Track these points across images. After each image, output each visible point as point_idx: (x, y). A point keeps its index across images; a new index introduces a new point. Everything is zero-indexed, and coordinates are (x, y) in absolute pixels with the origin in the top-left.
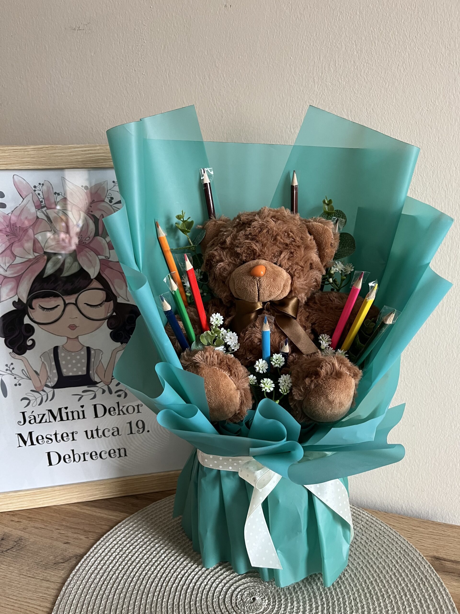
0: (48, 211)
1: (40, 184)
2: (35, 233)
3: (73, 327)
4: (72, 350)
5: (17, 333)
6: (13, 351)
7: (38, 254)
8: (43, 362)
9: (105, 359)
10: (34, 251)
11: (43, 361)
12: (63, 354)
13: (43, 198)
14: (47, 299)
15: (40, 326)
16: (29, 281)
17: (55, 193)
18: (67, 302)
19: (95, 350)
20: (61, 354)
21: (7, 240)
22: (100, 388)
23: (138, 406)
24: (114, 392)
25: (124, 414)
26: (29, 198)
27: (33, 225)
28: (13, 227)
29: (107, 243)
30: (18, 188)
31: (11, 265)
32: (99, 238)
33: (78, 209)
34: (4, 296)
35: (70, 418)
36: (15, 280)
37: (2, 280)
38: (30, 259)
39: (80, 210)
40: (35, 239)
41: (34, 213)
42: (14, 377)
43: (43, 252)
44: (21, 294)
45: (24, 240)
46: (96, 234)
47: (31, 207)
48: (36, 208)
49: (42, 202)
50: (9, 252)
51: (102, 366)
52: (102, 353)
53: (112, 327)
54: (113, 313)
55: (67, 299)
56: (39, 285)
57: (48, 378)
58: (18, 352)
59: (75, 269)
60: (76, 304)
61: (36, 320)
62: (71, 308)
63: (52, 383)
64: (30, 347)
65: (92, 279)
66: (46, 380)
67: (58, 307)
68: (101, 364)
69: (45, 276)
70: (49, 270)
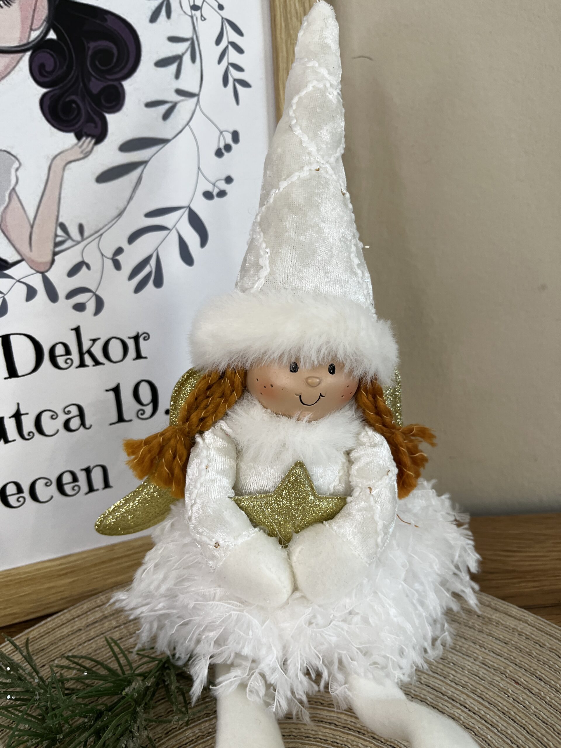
9: (29, 186)
22: (19, 281)
23: (136, 338)
24: (62, 292)
25: (97, 363)
51: (22, 211)
52: (16, 165)
53: (46, 80)
54: (46, 32)
68: (16, 204)
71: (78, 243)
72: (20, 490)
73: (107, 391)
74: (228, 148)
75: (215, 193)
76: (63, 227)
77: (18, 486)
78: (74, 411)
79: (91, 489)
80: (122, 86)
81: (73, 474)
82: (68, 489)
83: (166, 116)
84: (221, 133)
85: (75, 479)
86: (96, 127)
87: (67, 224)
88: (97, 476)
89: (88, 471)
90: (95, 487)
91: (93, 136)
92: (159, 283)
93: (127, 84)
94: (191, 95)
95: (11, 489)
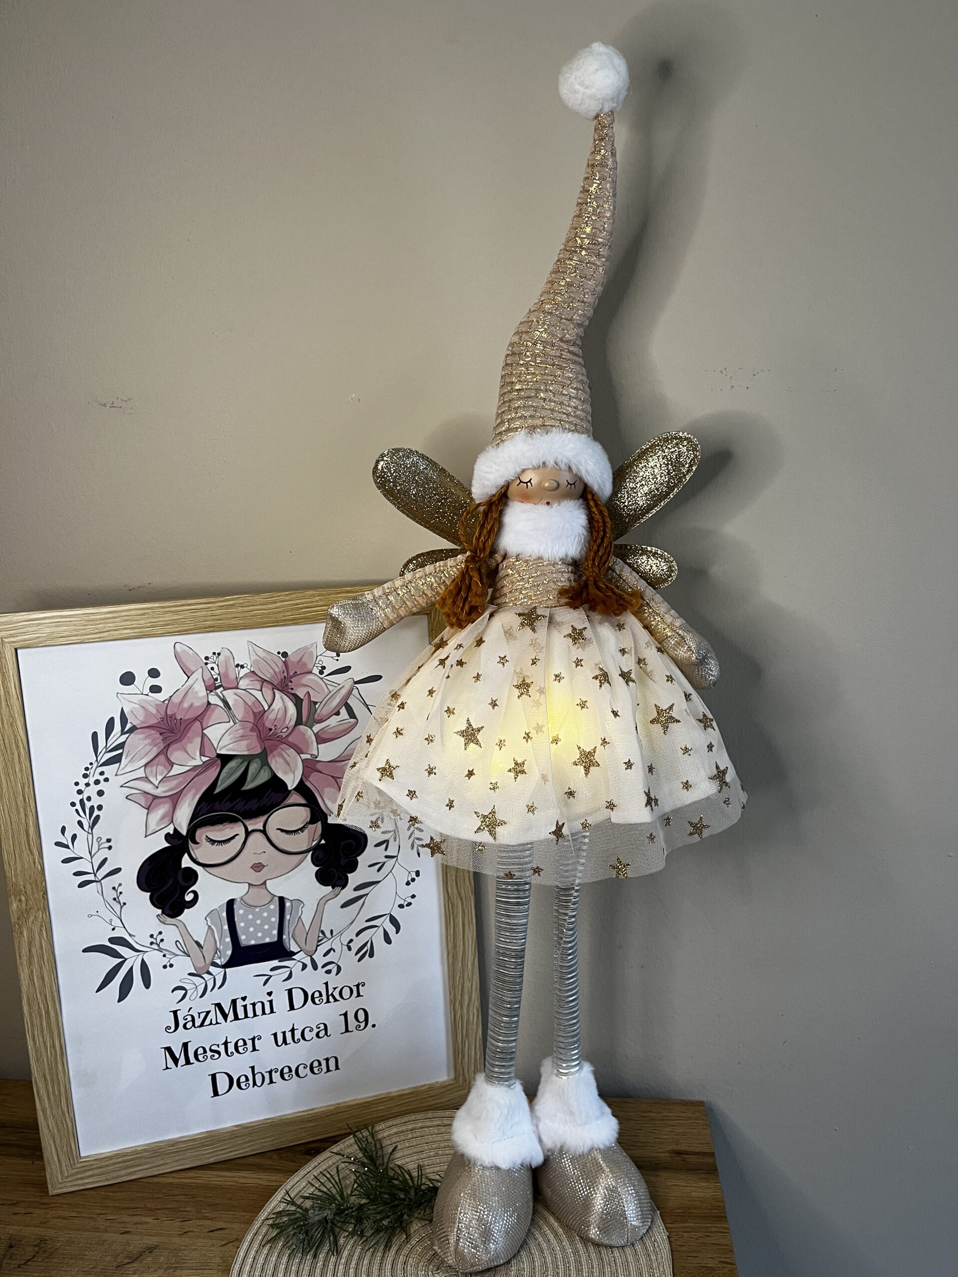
0: (224, 692)
1: (214, 653)
2: (204, 727)
3: (258, 867)
4: (254, 904)
5: (170, 882)
6: (163, 913)
7: (208, 759)
8: (209, 926)
9: (307, 915)
10: (202, 754)
11: (209, 924)
12: (241, 912)
13: (219, 674)
14: (220, 827)
15: (207, 869)
16: (193, 799)
17: (237, 666)
18: (249, 830)
19: (291, 901)
20: (239, 912)
21: (160, 741)
23: (358, 986)
24: (320, 966)
25: (336, 1000)
26: (197, 675)
27: (202, 715)
28: (171, 721)
29: (315, 735)
30: (181, 661)
31: (164, 777)
32: (301, 727)
33: (271, 687)
34: (152, 826)
35: (250, 1014)
36: (170, 801)
37: (151, 802)
38: (195, 766)
39: (275, 687)
40: (203, 736)
41: (204, 697)
42: (163, 954)
43: (216, 755)
44: (178, 822)
45: (186, 738)
46: (299, 722)
47: (200, 689)
48: (206, 690)
49: (216, 679)
50: (162, 758)
51: (302, 926)
52: (302, 905)
53: (320, 863)
54: (320, 841)
55: (250, 824)
56: (208, 806)
57: (216, 952)
58: (171, 913)
59: (264, 777)
60: (264, 832)
61: (201, 861)
62: (257, 838)
63: (222, 960)
64: (189, 905)
65: (291, 791)
66: (213, 954)
67: (236, 837)
68: (300, 923)
69: (217, 791)
70: (224, 781)
71: (330, 939)
72: (290, 1070)
73: (341, 1015)
74: (413, 880)
75: (405, 905)
76: (323, 932)
77: (289, 1068)
78: (322, 1027)
79: (328, 1070)
80: (357, 860)
81: (319, 1062)
82: (316, 1070)
83: (379, 870)
84: (409, 873)
85: (320, 1064)
86: (342, 881)
87: (324, 930)
88: (332, 1063)
89: (327, 1060)
90: (331, 1069)
91: (340, 886)
92: (371, 955)
93: (359, 858)
94: (393, 857)
95: (286, 1070)
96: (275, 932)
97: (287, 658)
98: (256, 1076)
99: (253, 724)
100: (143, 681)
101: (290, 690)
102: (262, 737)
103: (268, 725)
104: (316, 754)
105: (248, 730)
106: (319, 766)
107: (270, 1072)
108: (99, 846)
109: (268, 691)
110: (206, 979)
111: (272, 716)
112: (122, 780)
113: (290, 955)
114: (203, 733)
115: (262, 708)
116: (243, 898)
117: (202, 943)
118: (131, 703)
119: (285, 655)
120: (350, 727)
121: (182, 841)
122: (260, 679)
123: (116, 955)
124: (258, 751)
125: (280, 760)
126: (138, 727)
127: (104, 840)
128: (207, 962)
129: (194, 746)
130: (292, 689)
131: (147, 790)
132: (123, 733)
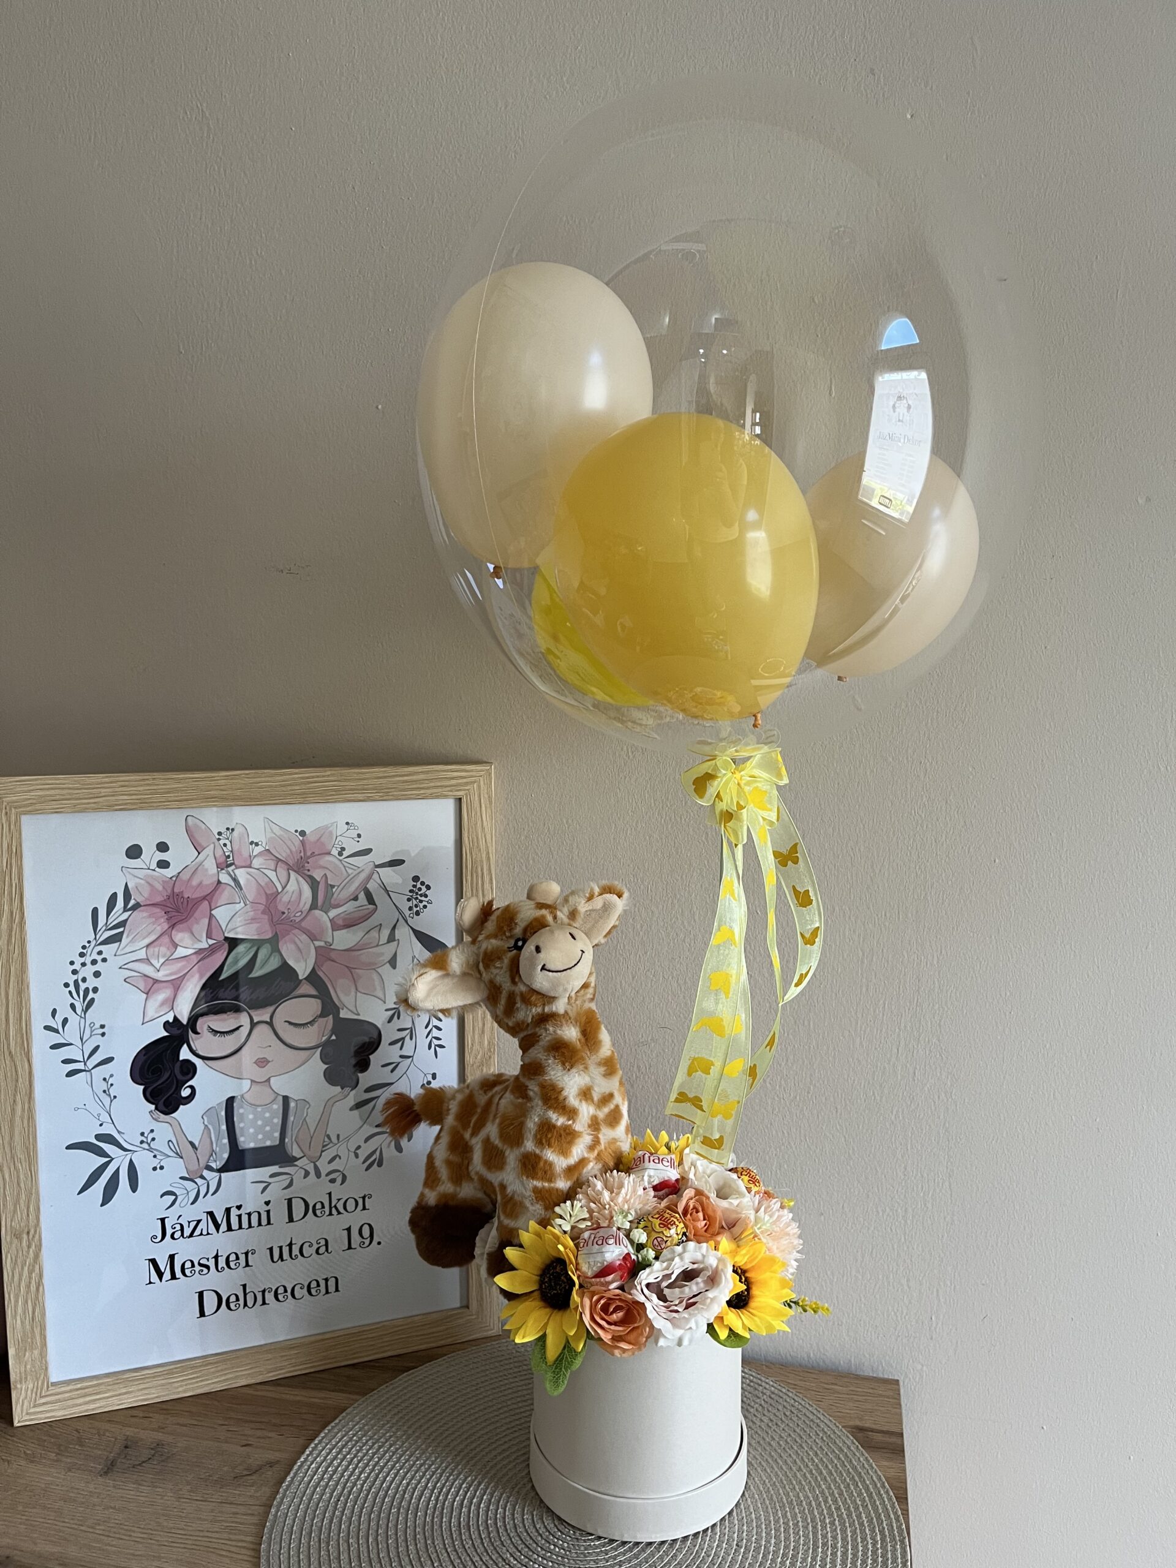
0: (236, 871)
1: (228, 829)
2: (213, 908)
3: (262, 1062)
4: (258, 1103)
5: (167, 1075)
6: (156, 1108)
7: (215, 942)
8: (206, 1126)
9: (313, 1116)
10: (209, 936)
11: (206, 1123)
12: (241, 1111)
13: (232, 851)
14: (224, 1016)
15: (208, 1062)
17: (252, 843)
18: (255, 1021)
19: (296, 1101)
20: (238, 1111)
21: (165, 920)
22: (301, 1168)
23: (364, 1198)
24: (323, 1173)
25: (339, 1213)
26: (209, 851)
27: (210, 896)
28: (177, 899)
29: (330, 920)
30: (192, 836)
31: (167, 960)
32: (317, 912)
33: (286, 867)
34: (151, 1013)
35: (245, 1224)
36: (171, 986)
37: (151, 986)
38: (200, 949)
39: (290, 868)
40: (211, 916)
41: (214, 874)
42: (153, 1154)
43: (223, 938)
44: (179, 1009)
45: (193, 918)
46: (314, 906)
47: (211, 866)
48: (218, 867)
49: (228, 857)
50: (166, 939)
51: (307, 1129)
52: (308, 1106)
53: (329, 1060)
54: (331, 1036)
55: (256, 1015)
56: (211, 993)
57: (212, 1155)
58: (165, 1109)
59: (274, 964)
60: (270, 1023)
61: (201, 1053)
62: (262, 1031)
63: (218, 1163)
64: (185, 1101)
65: (301, 980)
66: (207, 1157)
67: (242, 1028)
68: (305, 1126)
69: (222, 978)
70: (230, 967)
71: (336, 1144)
72: (285, 1291)
73: (343, 1230)
76: (328, 1137)
77: (284, 1288)
78: (323, 1242)
79: (327, 1292)
80: (369, 1059)
81: (317, 1281)
82: (313, 1291)
83: (392, 1071)
84: (425, 1076)
85: (318, 1285)
86: (353, 1081)
88: (332, 1283)
89: (326, 1280)
90: (330, 1291)
91: (350, 1087)
92: (380, 1164)
93: (371, 1057)
94: (409, 1057)
95: (281, 1290)
96: (277, 1135)
97: (305, 838)
98: (248, 1296)
99: (266, 906)
100: (151, 856)
101: (306, 872)
102: (274, 921)
103: (281, 908)
104: (330, 940)
105: (260, 912)
106: (333, 955)
107: (263, 1292)
108: (92, 1032)
109: (282, 871)
110: (199, 1184)
111: (285, 898)
112: (122, 960)
113: (290, 1161)
114: (211, 914)
115: (275, 890)
116: (245, 1096)
117: (197, 1145)
118: (136, 879)
119: (303, 833)
120: (369, 913)
121: (180, 1031)
122: (275, 858)
123: (101, 1153)
124: (269, 935)
125: (292, 946)
126: (142, 904)
127: (97, 1025)
128: (201, 1165)
129: (201, 927)
130: (309, 870)
131: (147, 973)
132: (125, 910)
